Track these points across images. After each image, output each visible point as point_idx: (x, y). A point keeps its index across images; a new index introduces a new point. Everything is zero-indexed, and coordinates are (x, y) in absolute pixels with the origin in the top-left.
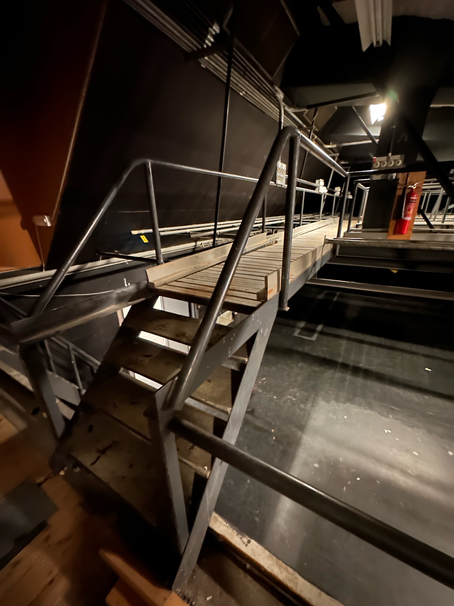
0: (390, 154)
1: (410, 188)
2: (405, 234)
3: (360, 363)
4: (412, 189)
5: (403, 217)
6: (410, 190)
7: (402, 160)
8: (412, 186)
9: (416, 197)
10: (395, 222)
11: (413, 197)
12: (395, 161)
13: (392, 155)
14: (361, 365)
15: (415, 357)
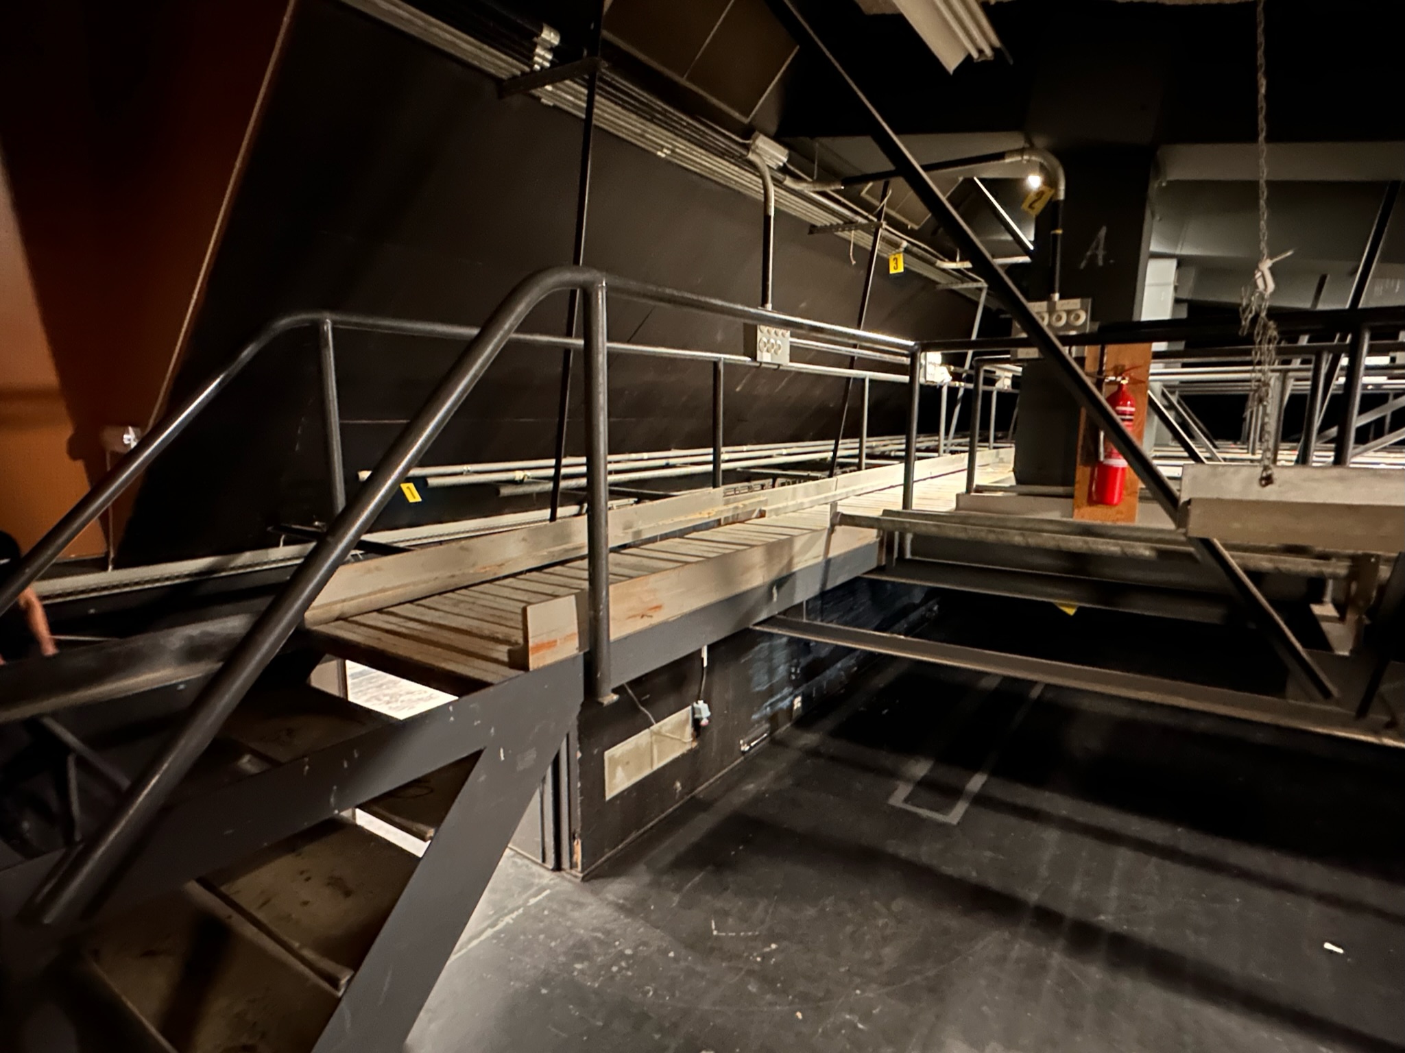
0: (1057, 296)
1: (1111, 382)
2: (1116, 505)
3: (1098, 913)
4: (1121, 386)
5: (1102, 458)
6: (1115, 388)
7: (1086, 312)
8: (1119, 379)
9: (1132, 406)
10: (1088, 470)
11: (1125, 405)
12: (1069, 312)
13: (1061, 298)
14: (1102, 917)
15: (1289, 903)
